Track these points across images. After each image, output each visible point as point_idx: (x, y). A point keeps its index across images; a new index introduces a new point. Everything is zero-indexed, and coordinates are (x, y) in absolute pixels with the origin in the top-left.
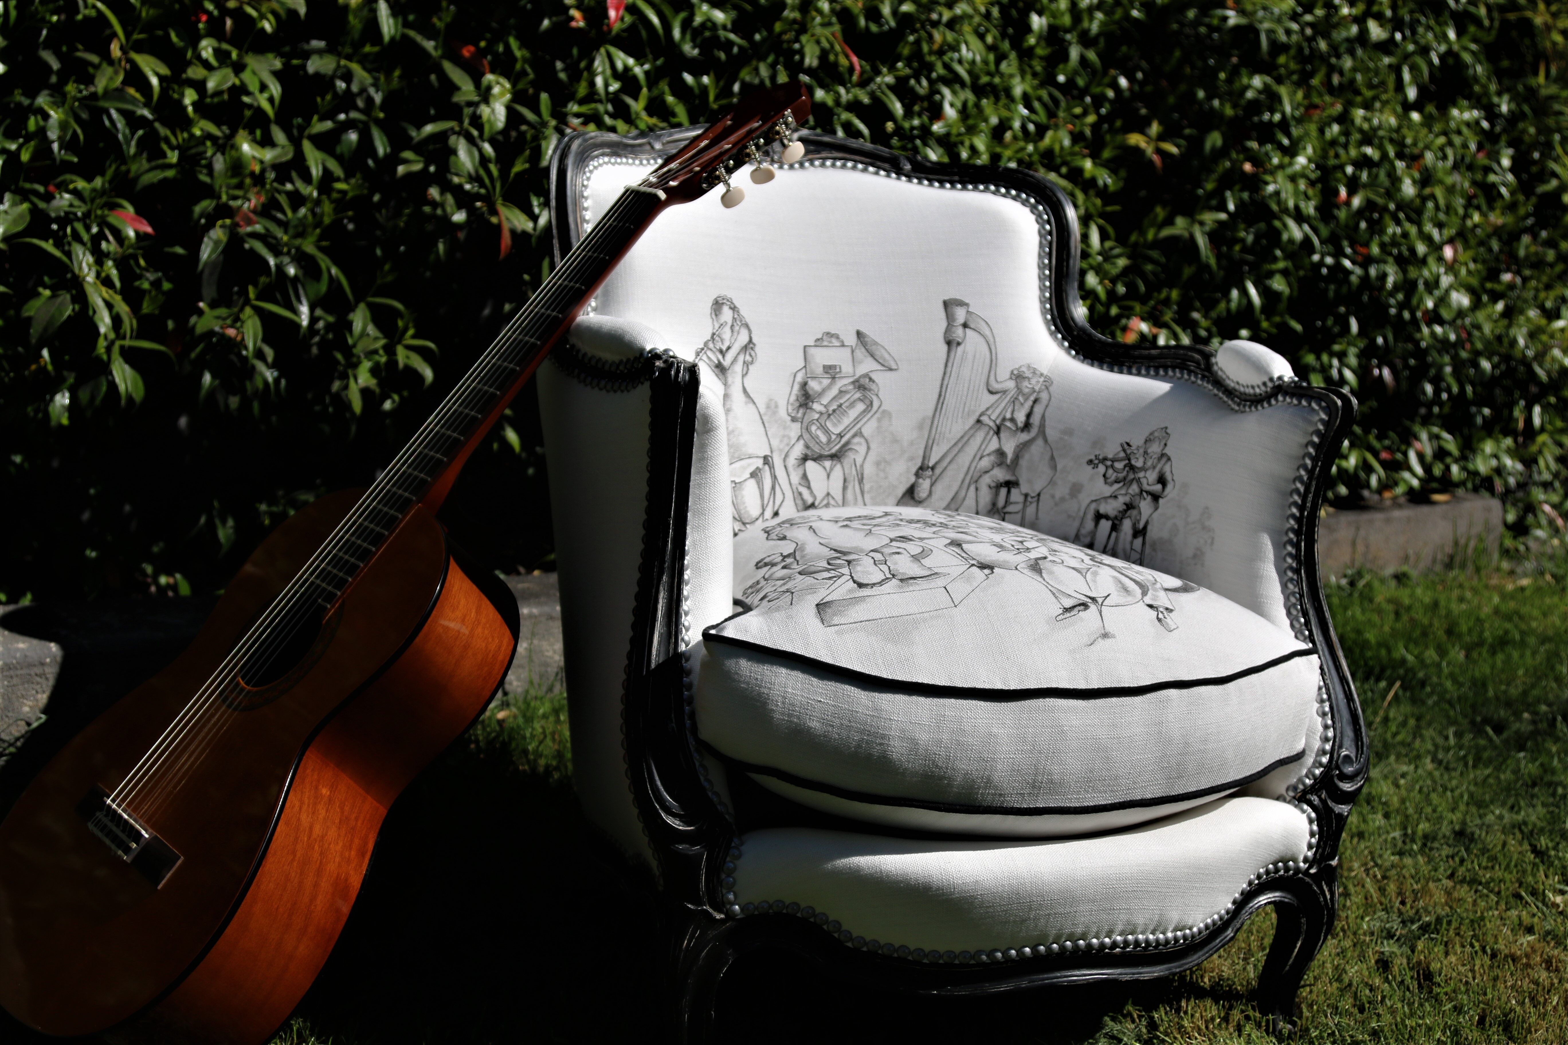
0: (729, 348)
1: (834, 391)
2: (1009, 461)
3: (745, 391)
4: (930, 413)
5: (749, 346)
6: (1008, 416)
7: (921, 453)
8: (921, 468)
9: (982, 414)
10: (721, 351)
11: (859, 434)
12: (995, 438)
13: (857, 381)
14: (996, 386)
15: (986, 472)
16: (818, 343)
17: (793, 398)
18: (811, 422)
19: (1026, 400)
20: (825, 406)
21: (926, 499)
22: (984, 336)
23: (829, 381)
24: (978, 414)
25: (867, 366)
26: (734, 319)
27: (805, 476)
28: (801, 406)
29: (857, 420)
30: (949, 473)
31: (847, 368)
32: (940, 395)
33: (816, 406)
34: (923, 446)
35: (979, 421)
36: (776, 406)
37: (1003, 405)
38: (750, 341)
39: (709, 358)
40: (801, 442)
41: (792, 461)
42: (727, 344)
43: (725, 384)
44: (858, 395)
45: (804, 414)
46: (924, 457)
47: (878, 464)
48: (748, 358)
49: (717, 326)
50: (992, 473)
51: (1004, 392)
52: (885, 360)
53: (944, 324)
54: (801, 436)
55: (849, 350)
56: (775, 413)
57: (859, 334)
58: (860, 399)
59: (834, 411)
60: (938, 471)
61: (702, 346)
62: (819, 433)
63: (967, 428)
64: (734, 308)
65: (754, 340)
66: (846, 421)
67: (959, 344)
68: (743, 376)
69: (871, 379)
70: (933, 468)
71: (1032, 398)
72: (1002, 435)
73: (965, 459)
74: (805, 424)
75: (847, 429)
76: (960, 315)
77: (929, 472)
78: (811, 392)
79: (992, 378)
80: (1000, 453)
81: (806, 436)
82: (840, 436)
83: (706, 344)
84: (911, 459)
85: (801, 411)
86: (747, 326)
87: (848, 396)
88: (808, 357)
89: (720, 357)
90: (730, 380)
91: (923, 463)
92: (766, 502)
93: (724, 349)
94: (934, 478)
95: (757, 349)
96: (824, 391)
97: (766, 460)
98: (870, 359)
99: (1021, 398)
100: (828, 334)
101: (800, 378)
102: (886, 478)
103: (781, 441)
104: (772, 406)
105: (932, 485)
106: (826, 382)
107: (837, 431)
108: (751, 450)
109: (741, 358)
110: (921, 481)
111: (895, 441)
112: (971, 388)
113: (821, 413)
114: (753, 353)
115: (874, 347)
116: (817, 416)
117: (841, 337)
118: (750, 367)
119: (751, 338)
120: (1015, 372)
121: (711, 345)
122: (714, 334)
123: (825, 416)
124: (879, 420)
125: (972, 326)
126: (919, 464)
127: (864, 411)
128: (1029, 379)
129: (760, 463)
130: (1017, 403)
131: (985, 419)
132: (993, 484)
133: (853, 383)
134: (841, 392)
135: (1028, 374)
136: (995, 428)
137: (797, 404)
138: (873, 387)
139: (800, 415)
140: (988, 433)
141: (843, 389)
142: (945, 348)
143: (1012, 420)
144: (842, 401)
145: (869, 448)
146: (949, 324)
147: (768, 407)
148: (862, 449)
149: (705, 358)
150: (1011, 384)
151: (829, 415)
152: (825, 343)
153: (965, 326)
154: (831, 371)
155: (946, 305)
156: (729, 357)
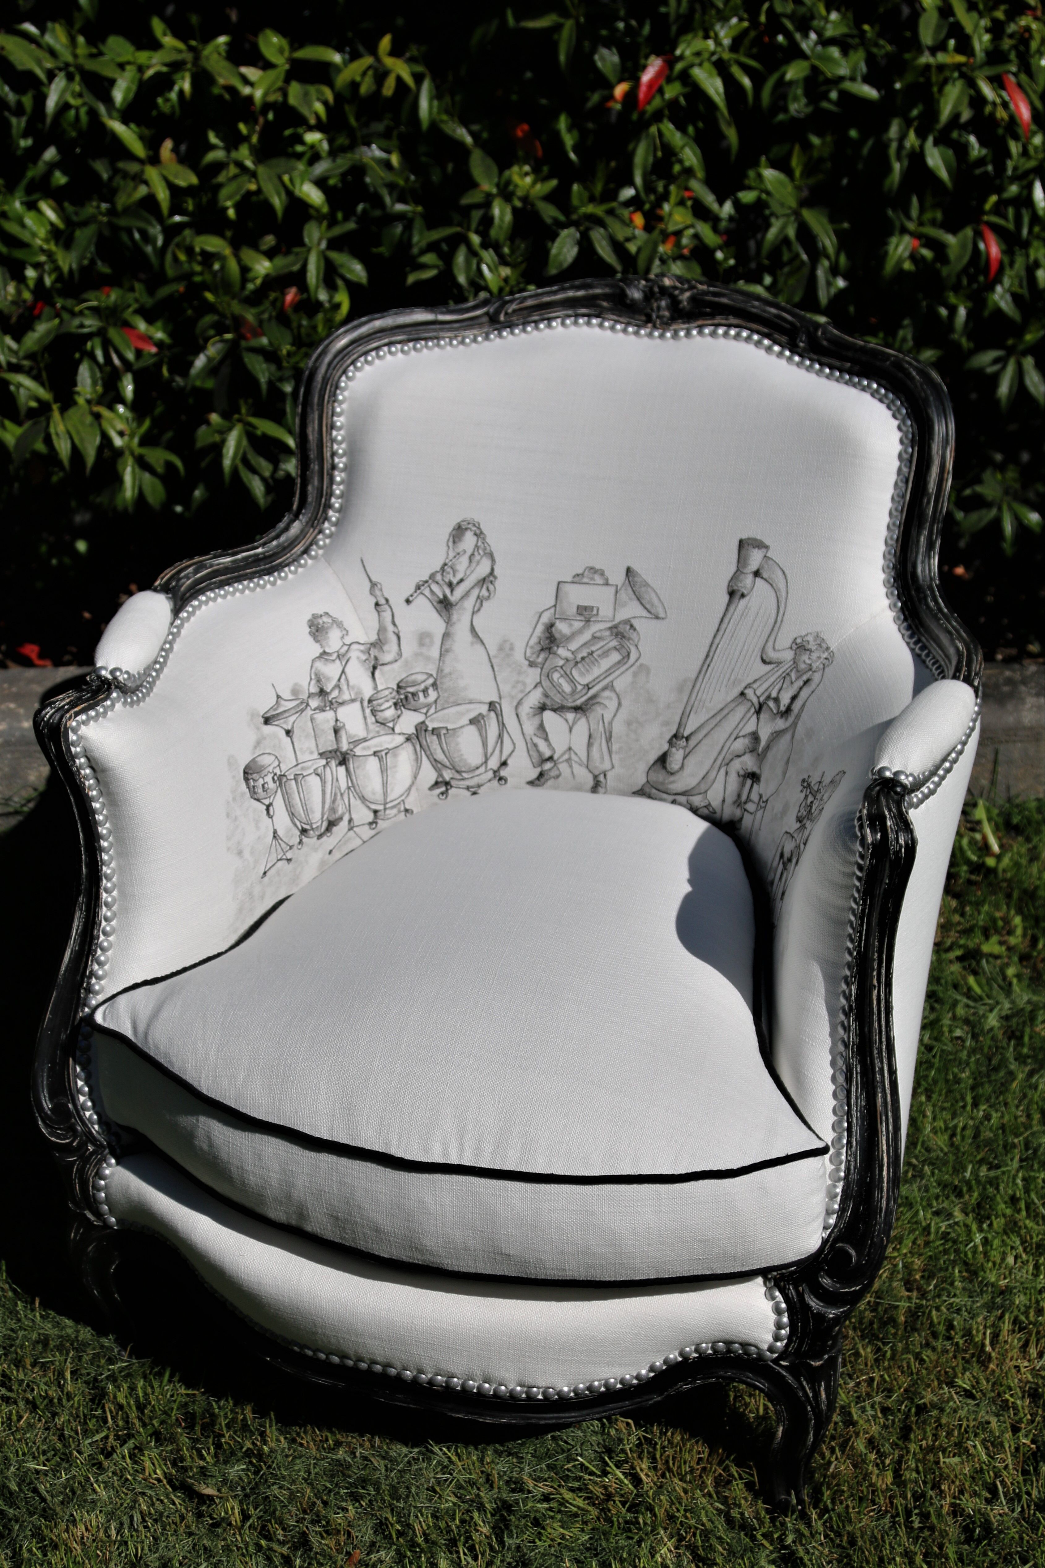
0: (462, 580)
1: (587, 636)
2: (760, 749)
3: (473, 629)
4: (693, 676)
5: (488, 579)
6: (774, 695)
7: (677, 719)
8: (675, 736)
9: (748, 686)
10: (450, 585)
11: (610, 687)
12: (755, 716)
13: (615, 627)
14: (771, 655)
15: (738, 756)
16: (577, 579)
17: (534, 640)
18: (555, 669)
19: (797, 678)
20: (573, 653)
21: (678, 772)
22: (776, 591)
23: (582, 624)
24: (743, 685)
25: (631, 610)
26: (477, 546)
27: (541, 727)
28: (542, 650)
29: (609, 672)
30: (703, 747)
31: (606, 611)
32: (707, 656)
33: (561, 651)
34: (680, 712)
35: (742, 694)
36: (512, 649)
37: (772, 679)
38: (492, 573)
39: (432, 591)
40: (539, 690)
41: (526, 709)
42: (459, 576)
43: (448, 622)
44: (614, 643)
45: (546, 659)
46: (680, 724)
47: (629, 723)
48: (484, 593)
49: (452, 554)
50: (743, 758)
51: (779, 663)
52: (653, 605)
53: (733, 568)
54: (540, 682)
55: (613, 589)
56: (508, 656)
57: (629, 570)
58: (615, 648)
59: (583, 659)
60: (692, 743)
61: (426, 578)
62: (562, 681)
63: (729, 699)
64: (479, 534)
65: (496, 573)
66: (596, 671)
67: (743, 596)
68: (473, 613)
69: (632, 626)
70: (687, 739)
71: (805, 678)
72: (762, 716)
73: (721, 735)
74: (545, 671)
75: (597, 680)
76: (755, 558)
77: (683, 743)
78: (557, 636)
79: (770, 644)
80: (755, 737)
81: (546, 683)
82: (588, 687)
83: (432, 576)
84: (666, 724)
85: (543, 656)
86: (491, 556)
87: (601, 644)
88: (560, 594)
89: (448, 591)
90: (455, 617)
91: (677, 731)
92: (490, 750)
93: (455, 581)
94: (688, 750)
95: (498, 583)
96: (573, 635)
97: (492, 706)
98: (636, 603)
99: (793, 675)
100: (592, 569)
101: (545, 618)
102: (637, 740)
103: (514, 687)
104: (505, 648)
105: (685, 758)
106: (578, 625)
107: (584, 681)
108: (472, 694)
109: (475, 592)
110: (674, 750)
111: (650, 700)
112: (744, 653)
113: (567, 660)
114: (491, 587)
115: (643, 589)
116: (561, 663)
117: (606, 573)
118: (484, 603)
119: (492, 570)
120: (799, 641)
121: (439, 577)
122: (445, 564)
123: (572, 663)
124: (635, 675)
125: (765, 575)
126: (674, 732)
127: (619, 662)
128: (811, 651)
129: (484, 709)
130: (788, 679)
131: (749, 692)
132: (742, 773)
133: (610, 628)
134: (594, 637)
135: (812, 646)
136: (757, 706)
137: (538, 648)
138: (634, 636)
139: (540, 660)
140: (749, 710)
141: (598, 634)
142: (726, 598)
143: (777, 700)
144: (594, 648)
145: (620, 704)
146: (738, 570)
147: (501, 649)
148: (612, 705)
149: (427, 592)
150: (789, 655)
151: (577, 663)
152: (585, 580)
153: (757, 574)
154: (586, 613)
155: (742, 545)
156: (459, 591)
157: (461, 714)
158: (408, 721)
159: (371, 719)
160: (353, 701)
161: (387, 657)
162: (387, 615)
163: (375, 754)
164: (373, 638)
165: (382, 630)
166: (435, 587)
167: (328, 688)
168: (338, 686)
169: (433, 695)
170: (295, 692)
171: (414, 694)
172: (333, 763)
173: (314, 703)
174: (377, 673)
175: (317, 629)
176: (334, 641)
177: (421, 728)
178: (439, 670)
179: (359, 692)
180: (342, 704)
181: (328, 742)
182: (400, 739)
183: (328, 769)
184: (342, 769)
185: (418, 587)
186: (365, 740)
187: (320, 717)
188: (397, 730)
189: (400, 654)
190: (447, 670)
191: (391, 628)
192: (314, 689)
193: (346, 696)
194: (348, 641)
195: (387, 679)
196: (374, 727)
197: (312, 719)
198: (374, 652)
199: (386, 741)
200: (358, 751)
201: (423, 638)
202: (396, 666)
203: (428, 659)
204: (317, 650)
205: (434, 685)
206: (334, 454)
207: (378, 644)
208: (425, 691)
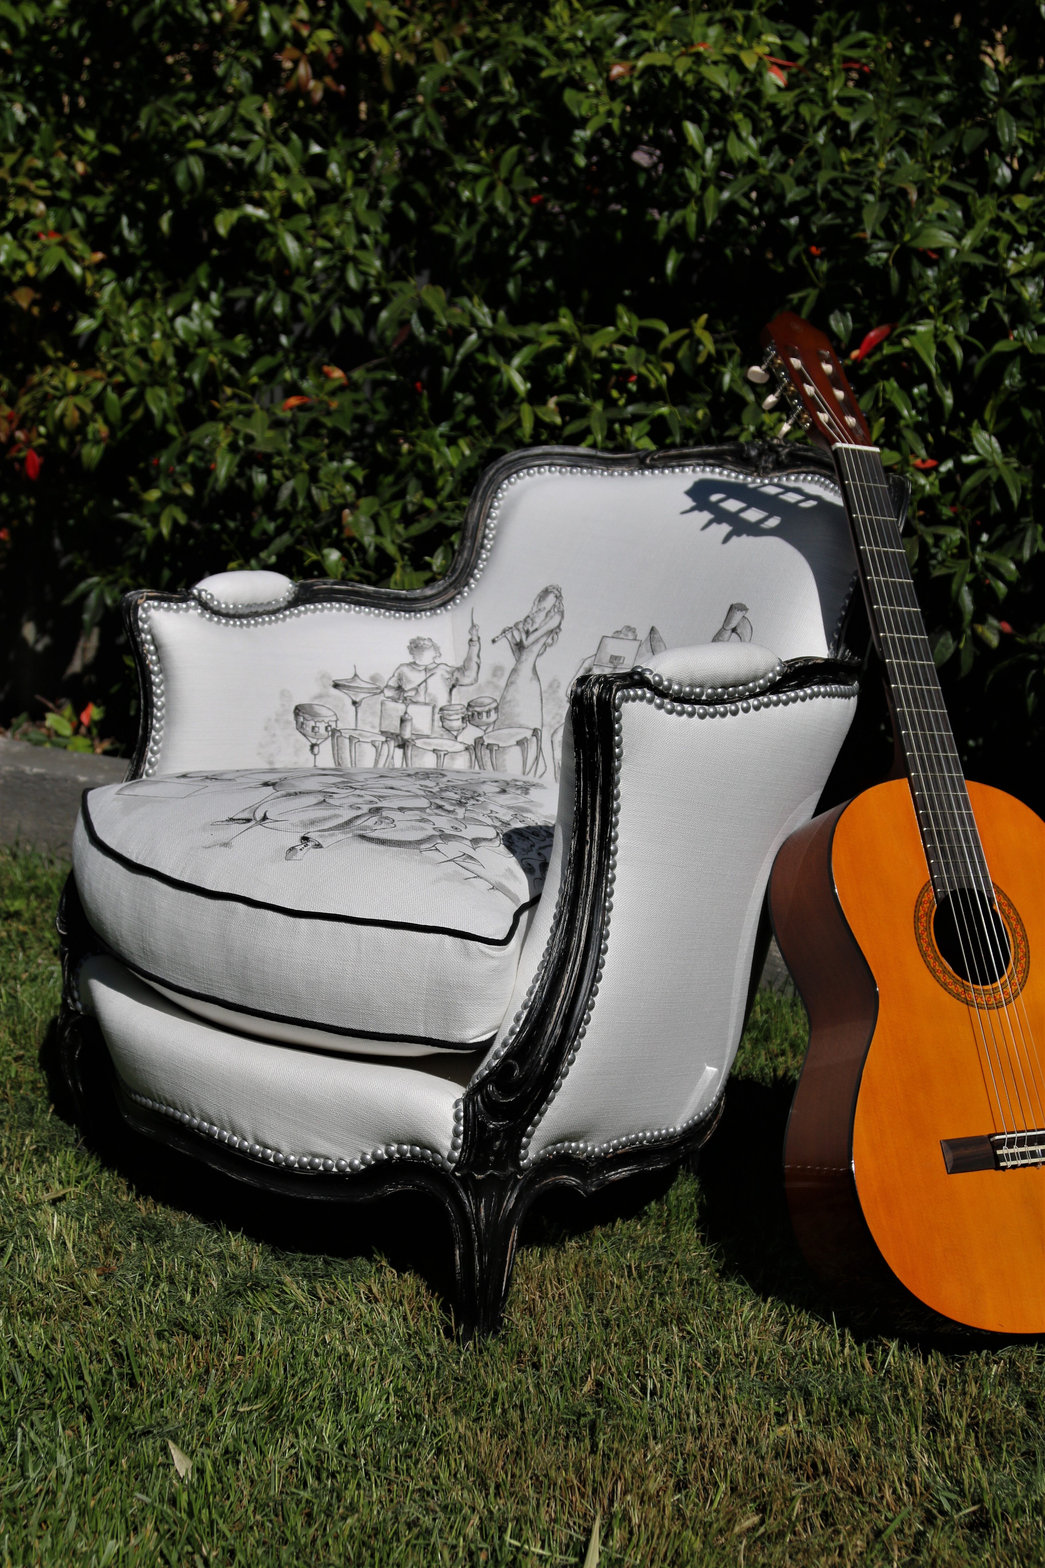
0: (536, 630)
3: (534, 668)
5: (554, 632)
10: (528, 633)
16: (616, 635)
26: (554, 606)
31: (629, 660)
36: (558, 687)
38: (559, 627)
39: (513, 636)
41: (558, 737)
42: (535, 626)
43: (518, 660)
48: (550, 641)
49: (535, 610)
55: (638, 644)
56: (555, 692)
57: (653, 630)
61: (512, 625)
64: (559, 597)
65: (562, 626)
68: (538, 656)
83: (516, 625)
86: (562, 613)
88: (602, 646)
89: (524, 637)
90: (524, 657)
92: (527, 769)
93: (531, 630)
95: (561, 635)
97: (535, 732)
100: (629, 628)
101: (586, 665)
104: (554, 686)
108: (522, 720)
109: (543, 640)
114: (555, 637)
115: (658, 643)
117: (637, 631)
118: (547, 649)
119: (560, 624)
121: (521, 626)
122: (528, 617)
129: (528, 734)
147: (551, 686)
149: (509, 636)
152: (621, 636)
154: (615, 661)
155: (732, 608)
156: (532, 638)
157: (512, 736)
158: (470, 734)
159: (438, 723)
160: (426, 704)
161: (465, 680)
162: (475, 650)
163: (434, 751)
164: (460, 664)
165: (468, 659)
166: (516, 633)
167: (407, 687)
168: (416, 690)
169: (493, 715)
170: (374, 679)
171: (479, 713)
172: (392, 744)
173: (389, 693)
174: (454, 691)
175: (416, 646)
176: (426, 658)
177: (479, 742)
178: (503, 697)
179: (434, 699)
180: (416, 703)
181: (393, 726)
182: (462, 747)
183: (385, 747)
184: (399, 752)
185: (504, 632)
186: (428, 737)
187: (390, 705)
188: (460, 739)
189: (476, 680)
190: (508, 698)
191: (475, 659)
192: (393, 683)
193: (421, 699)
194: (438, 661)
195: (460, 698)
196: (438, 730)
197: (382, 704)
198: (456, 674)
199: (447, 744)
200: (419, 743)
201: (497, 671)
202: (471, 688)
203: (496, 687)
204: (409, 659)
205: (496, 709)
206: (485, 537)
207: (462, 669)
208: (488, 712)
